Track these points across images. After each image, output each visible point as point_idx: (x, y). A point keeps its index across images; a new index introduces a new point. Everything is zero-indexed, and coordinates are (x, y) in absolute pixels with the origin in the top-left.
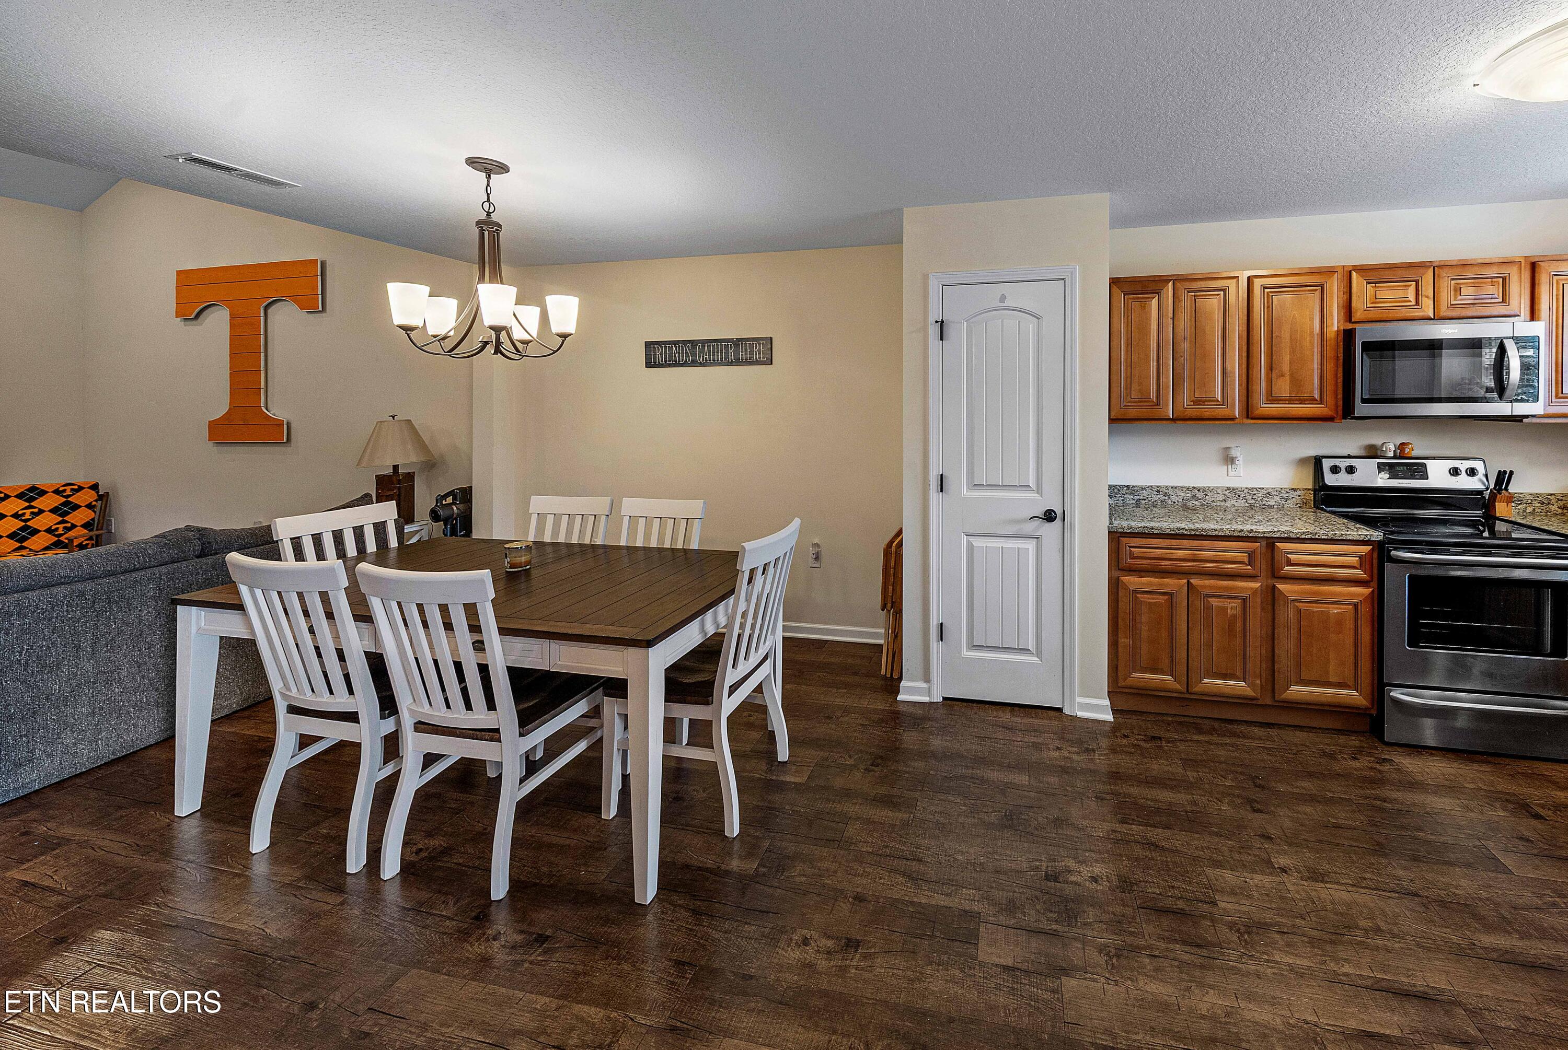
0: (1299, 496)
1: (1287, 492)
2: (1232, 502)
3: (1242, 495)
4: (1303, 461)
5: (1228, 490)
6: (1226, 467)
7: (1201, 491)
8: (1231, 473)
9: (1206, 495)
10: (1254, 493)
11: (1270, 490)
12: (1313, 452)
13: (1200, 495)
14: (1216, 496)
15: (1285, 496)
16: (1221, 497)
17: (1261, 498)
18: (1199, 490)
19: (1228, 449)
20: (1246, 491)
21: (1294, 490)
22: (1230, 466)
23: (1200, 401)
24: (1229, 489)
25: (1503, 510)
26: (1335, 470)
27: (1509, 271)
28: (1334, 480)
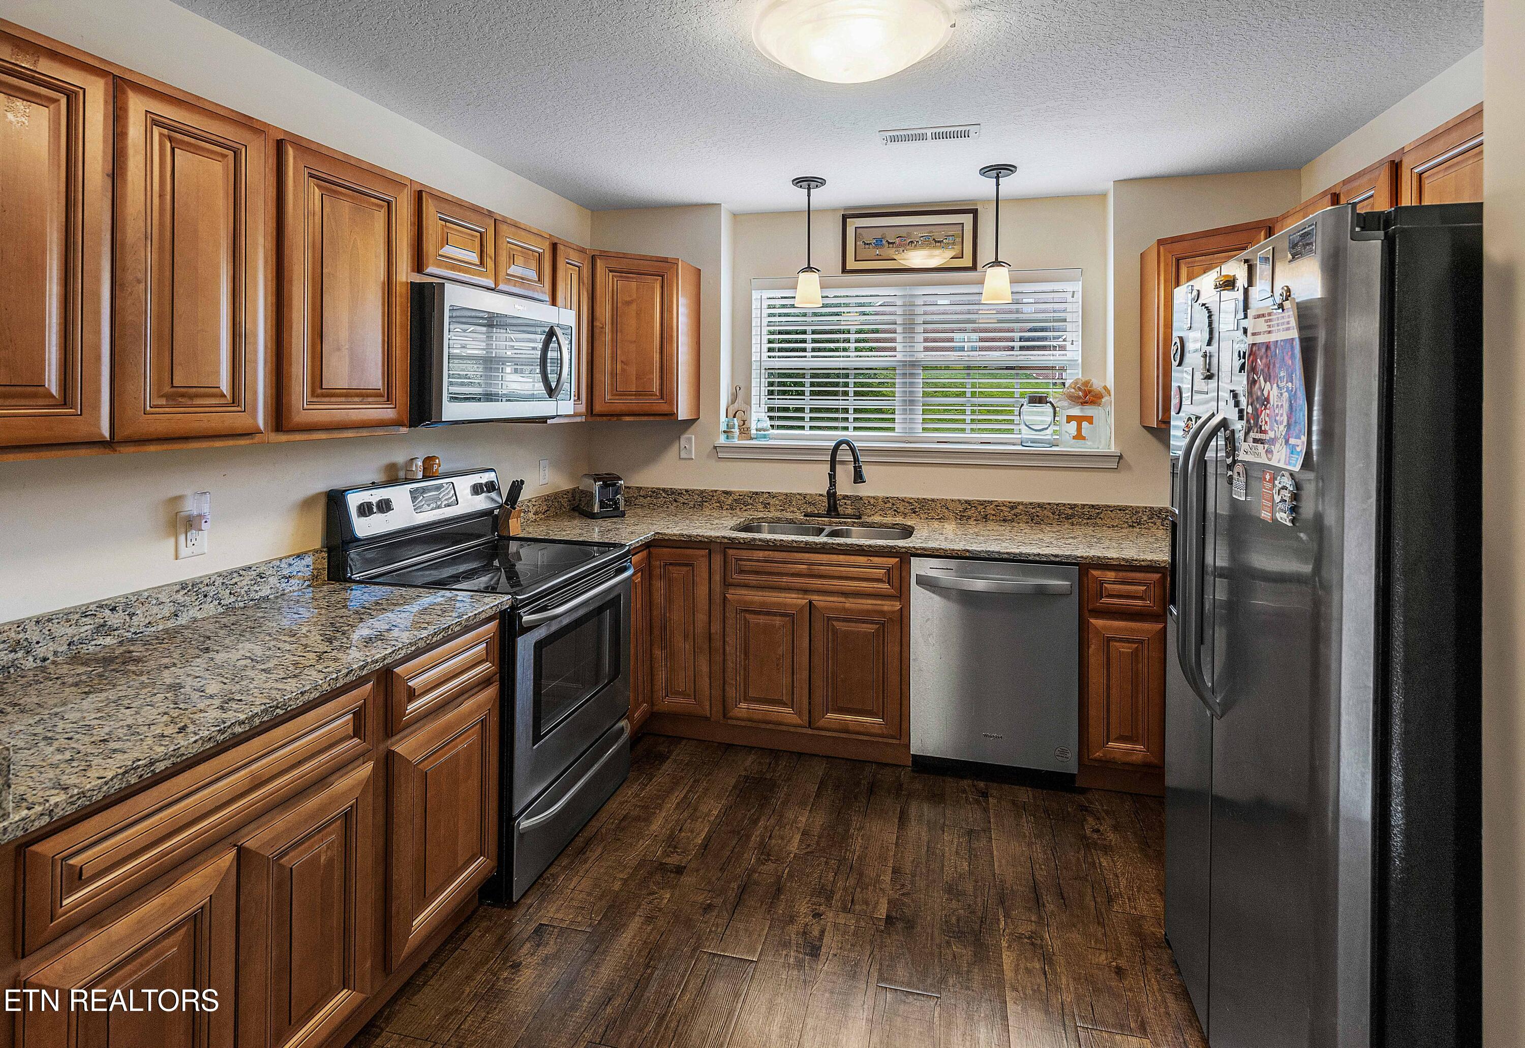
0: (308, 566)
1: (290, 565)
2: (191, 612)
3: (212, 591)
4: (307, 504)
5: (183, 588)
6: (172, 541)
7: (120, 609)
8: (184, 551)
9: (131, 615)
10: (234, 581)
11: (261, 570)
12: (322, 485)
13: (115, 620)
14: (155, 609)
15: (286, 572)
16: (167, 611)
17: (246, 588)
18: (113, 609)
19: (178, 499)
20: (219, 581)
21: (299, 556)
22: (182, 538)
23: (183, 395)
24: (183, 586)
25: (515, 527)
26: (365, 510)
27: (542, 247)
28: (364, 527)
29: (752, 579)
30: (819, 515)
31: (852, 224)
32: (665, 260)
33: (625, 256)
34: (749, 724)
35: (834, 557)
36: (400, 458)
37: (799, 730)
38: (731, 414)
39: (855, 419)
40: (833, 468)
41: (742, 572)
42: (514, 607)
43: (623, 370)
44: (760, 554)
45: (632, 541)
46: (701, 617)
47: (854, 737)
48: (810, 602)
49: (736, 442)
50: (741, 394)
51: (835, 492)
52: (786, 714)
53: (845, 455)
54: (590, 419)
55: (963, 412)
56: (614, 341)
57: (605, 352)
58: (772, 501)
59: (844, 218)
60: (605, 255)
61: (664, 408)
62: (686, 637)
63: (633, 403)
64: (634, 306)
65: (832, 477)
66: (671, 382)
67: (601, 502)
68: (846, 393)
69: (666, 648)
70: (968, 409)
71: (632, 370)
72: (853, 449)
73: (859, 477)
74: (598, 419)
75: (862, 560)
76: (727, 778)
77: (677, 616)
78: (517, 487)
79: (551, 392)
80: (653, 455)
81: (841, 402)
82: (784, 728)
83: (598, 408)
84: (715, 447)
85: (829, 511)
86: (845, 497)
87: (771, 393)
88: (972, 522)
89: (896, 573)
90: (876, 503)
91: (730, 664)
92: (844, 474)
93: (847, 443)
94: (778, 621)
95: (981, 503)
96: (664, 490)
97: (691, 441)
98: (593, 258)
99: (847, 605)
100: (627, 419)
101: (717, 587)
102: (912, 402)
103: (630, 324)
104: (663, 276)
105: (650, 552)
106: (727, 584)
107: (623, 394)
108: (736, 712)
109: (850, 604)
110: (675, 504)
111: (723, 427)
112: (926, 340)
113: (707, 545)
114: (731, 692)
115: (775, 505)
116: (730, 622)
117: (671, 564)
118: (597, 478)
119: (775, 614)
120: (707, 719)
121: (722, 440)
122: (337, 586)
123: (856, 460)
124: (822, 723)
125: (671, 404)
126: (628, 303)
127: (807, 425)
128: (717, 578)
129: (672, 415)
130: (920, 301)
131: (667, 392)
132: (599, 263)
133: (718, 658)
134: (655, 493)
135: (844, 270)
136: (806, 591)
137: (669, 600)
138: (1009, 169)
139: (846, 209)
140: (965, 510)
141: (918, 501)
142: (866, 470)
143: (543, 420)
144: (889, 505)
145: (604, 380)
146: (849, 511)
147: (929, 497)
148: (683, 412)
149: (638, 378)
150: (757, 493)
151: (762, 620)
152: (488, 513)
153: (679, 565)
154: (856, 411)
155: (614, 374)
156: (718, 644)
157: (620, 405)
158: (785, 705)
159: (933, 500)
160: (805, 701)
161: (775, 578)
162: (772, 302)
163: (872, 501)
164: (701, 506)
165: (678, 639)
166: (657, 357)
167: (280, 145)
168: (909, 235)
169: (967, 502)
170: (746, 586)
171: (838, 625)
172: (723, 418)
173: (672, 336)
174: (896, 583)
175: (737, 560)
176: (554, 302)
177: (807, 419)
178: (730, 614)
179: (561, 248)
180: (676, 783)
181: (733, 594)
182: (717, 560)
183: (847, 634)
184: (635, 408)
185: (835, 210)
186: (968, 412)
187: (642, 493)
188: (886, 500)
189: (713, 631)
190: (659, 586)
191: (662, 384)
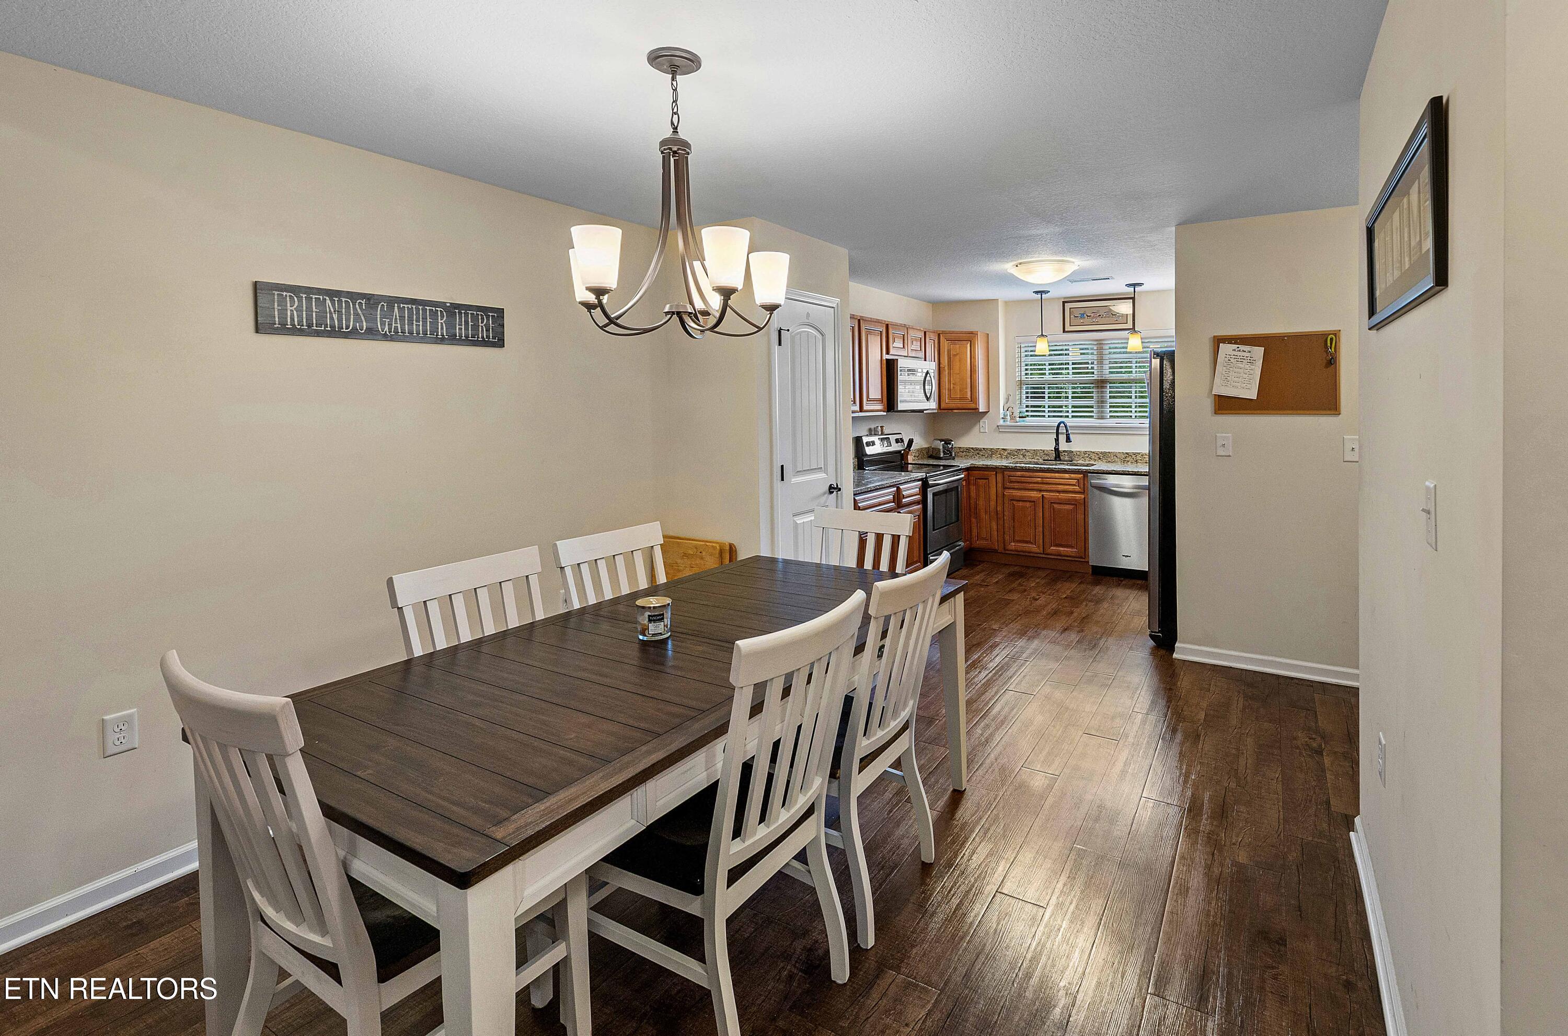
0: (854, 461)
4: (854, 439)
25: (910, 459)
26: (868, 444)
27: (921, 335)
28: (869, 450)
29: (1016, 485)
30: (1050, 460)
31: (1068, 306)
32: (972, 333)
33: (953, 332)
34: (1016, 553)
35: (1053, 474)
36: (873, 427)
37: (1039, 555)
38: (1006, 409)
39: (1073, 412)
40: (1057, 436)
41: (1011, 482)
42: (926, 478)
43: (953, 387)
44: (1019, 473)
45: (962, 466)
46: (993, 503)
47: (1064, 558)
48: (1043, 495)
49: (1008, 423)
50: (1011, 398)
51: (1058, 448)
52: (1033, 548)
53: (1062, 430)
54: (939, 411)
55: (1130, 407)
56: (950, 374)
57: (945, 379)
58: (1027, 454)
59: (1064, 303)
60: (944, 333)
61: (973, 406)
62: (986, 512)
63: (958, 404)
64: (958, 357)
65: (1057, 440)
66: (976, 393)
67: (944, 452)
68: (1067, 397)
69: (977, 518)
70: (1133, 405)
71: (958, 388)
72: (1066, 426)
73: (1068, 440)
74: (943, 411)
75: (1067, 476)
76: (1007, 571)
77: (981, 503)
78: (911, 442)
79: (928, 399)
80: (967, 431)
81: (1064, 402)
82: (1032, 555)
83: (943, 406)
84: (998, 426)
85: (1056, 458)
86: (1064, 451)
87: (1027, 397)
88: (1129, 463)
89: (1082, 481)
90: (1079, 454)
91: (1006, 525)
92: (1062, 438)
93: (1064, 423)
94: (1028, 504)
95: (1134, 454)
96: (972, 448)
97: (985, 423)
98: (939, 335)
99: (1060, 497)
100: (955, 411)
101: (1000, 490)
102: (1102, 402)
103: (956, 365)
104: (971, 341)
105: (968, 473)
106: (1005, 488)
107: (955, 399)
108: (1009, 547)
109: (1063, 496)
110: (978, 455)
111: (1002, 416)
112: (1110, 368)
113: (995, 469)
114: (1007, 538)
115: (1029, 456)
116: (1006, 505)
117: (979, 479)
118: (941, 440)
119: (1026, 501)
120: (995, 551)
121: (1001, 422)
122: (861, 471)
123: (1067, 431)
124: (1049, 551)
125: (976, 404)
126: (955, 355)
127: (1047, 414)
128: (1000, 485)
129: (977, 409)
130: (1107, 347)
131: (974, 399)
132: (941, 335)
133: (1001, 522)
134: (968, 450)
135: (1064, 331)
136: (1041, 491)
137: (978, 495)
138: (1140, 284)
139: (1065, 298)
140: (1126, 457)
141: (1101, 453)
142: (1071, 436)
143: (921, 411)
144: (1087, 455)
145: (945, 392)
146: (1067, 458)
147: (1107, 451)
148: (982, 409)
149: (960, 391)
150: (1019, 450)
151: (1021, 504)
152: (899, 452)
153: (982, 479)
154: (1073, 407)
155: (950, 390)
156: (1000, 516)
157: (952, 405)
158: (1032, 543)
159: (1109, 453)
160: (1041, 541)
161: (1027, 485)
162: (1027, 349)
163: (1078, 453)
164: (991, 456)
165: (983, 515)
166: (969, 380)
167: (859, 321)
168: (1098, 311)
169: (1127, 453)
170: (1014, 489)
171: (1055, 506)
172: (1001, 411)
173: (976, 370)
174: (1082, 486)
175: (1009, 476)
176: (925, 360)
177: (1047, 412)
178: (1006, 501)
179: (927, 333)
180: (982, 571)
181: (1007, 492)
182: (1000, 477)
183: (1060, 510)
184: (960, 406)
185: (1059, 299)
186: (1133, 407)
187: (961, 450)
188: (1085, 453)
189: (998, 509)
190: (973, 488)
191: (971, 394)
